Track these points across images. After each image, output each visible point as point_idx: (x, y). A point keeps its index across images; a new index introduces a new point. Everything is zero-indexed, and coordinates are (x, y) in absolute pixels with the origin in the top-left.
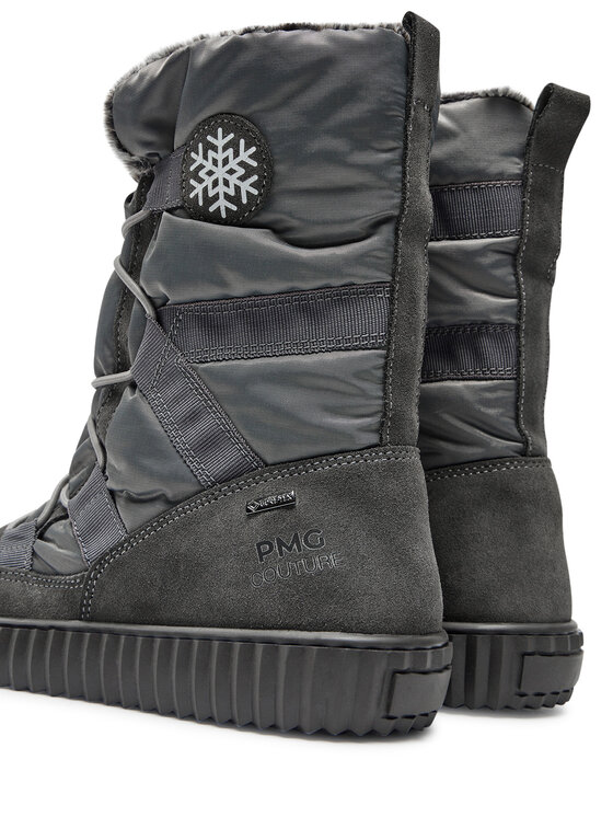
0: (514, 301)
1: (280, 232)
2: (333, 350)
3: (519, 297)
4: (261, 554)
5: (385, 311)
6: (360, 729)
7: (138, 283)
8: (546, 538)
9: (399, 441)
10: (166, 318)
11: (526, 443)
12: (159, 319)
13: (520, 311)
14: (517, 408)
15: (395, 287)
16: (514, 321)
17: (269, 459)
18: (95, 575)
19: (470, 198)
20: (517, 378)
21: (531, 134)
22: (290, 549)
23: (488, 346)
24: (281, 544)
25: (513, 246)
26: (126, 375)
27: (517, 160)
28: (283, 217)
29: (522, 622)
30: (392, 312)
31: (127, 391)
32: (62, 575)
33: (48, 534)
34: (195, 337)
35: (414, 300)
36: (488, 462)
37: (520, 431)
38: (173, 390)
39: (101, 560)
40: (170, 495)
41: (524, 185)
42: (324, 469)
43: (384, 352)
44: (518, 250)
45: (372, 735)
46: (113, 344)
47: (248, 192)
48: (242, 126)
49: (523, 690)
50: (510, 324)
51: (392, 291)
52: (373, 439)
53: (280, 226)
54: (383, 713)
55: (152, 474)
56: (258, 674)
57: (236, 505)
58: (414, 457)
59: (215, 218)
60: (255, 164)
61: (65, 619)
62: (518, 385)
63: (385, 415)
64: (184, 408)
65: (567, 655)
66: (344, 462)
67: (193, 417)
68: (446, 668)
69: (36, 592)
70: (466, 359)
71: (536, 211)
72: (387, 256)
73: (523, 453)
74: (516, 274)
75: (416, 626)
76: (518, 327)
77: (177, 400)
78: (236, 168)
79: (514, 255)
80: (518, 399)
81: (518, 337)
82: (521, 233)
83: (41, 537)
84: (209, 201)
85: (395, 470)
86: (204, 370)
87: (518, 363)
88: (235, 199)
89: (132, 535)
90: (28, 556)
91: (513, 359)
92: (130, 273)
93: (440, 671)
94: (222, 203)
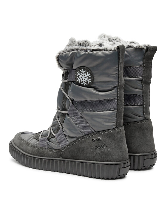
0: (142, 90)
1: (95, 89)
2: (107, 111)
3: (143, 89)
4: (96, 149)
5: (116, 103)
6: (114, 178)
7: (67, 94)
8: (149, 136)
9: (120, 126)
10: (74, 103)
11: (145, 118)
12: (73, 103)
13: (143, 92)
14: (143, 111)
15: (118, 99)
16: (142, 94)
17: (96, 131)
18: (63, 151)
19: (132, 69)
20: (143, 105)
21: (144, 56)
22: (101, 148)
23: (137, 99)
24: (99, 147)
25: (141, 79)
26: (66, 112)
27: (142, 61)
28: (96, 86)
29: (144, 153)
30: (117, 104)
31: (67, 116)
32: (56, 150)
33: (50, 140)
34: (80, 108)
35: (121, 100)
36: (137, 122)
37: (144, 115)
38: (77, 117)
39: (64, 148)
40: (77, 136)
41: (143, 67)
42: (106, 133)
43: (116, 111)
44: (142, 80)
45: (117, 178)
46: (62, 104)
47: (89, 82)
48: (87, 69)
49: (144, 166)
50: (141, 95)
51: (117, 100)
52: (115, 127)
53: (96, 88)
54: (118, 175)
55: (74, 133)
56: (96, 168)
57: (90, 139)
58: (123, 128)
59: (83, 86)
60: (90, 77)
61: (57, 158)
62: (143, 107)
63: (117, 122)
64: (79, 121)
65: (153, 158)
66: (110, 132)
67: (81, 123)
68: (129, 165)
69: (50, 152)
70: (133, 102)
71: (146, 71)
72: (116, 93)
73: (145, 119)
74: (142, 85)
75: (123, 160)
76: (143, 95)
77: (77, 119)
78: (86, 77)
79: (142, 81)
80: (143, 109)
81: (143, 97)
82: (143, 77)
83: (49, 140)
84: (81, 82)
85: (119, 132)
86: (83, 114)
87: (143, 102)
88: (87, 82)
89: (70, 143)
90: (47, 145)
91: (142, 102)
92: (65, 91)
93: (128, 167)
94: (84, 83)
